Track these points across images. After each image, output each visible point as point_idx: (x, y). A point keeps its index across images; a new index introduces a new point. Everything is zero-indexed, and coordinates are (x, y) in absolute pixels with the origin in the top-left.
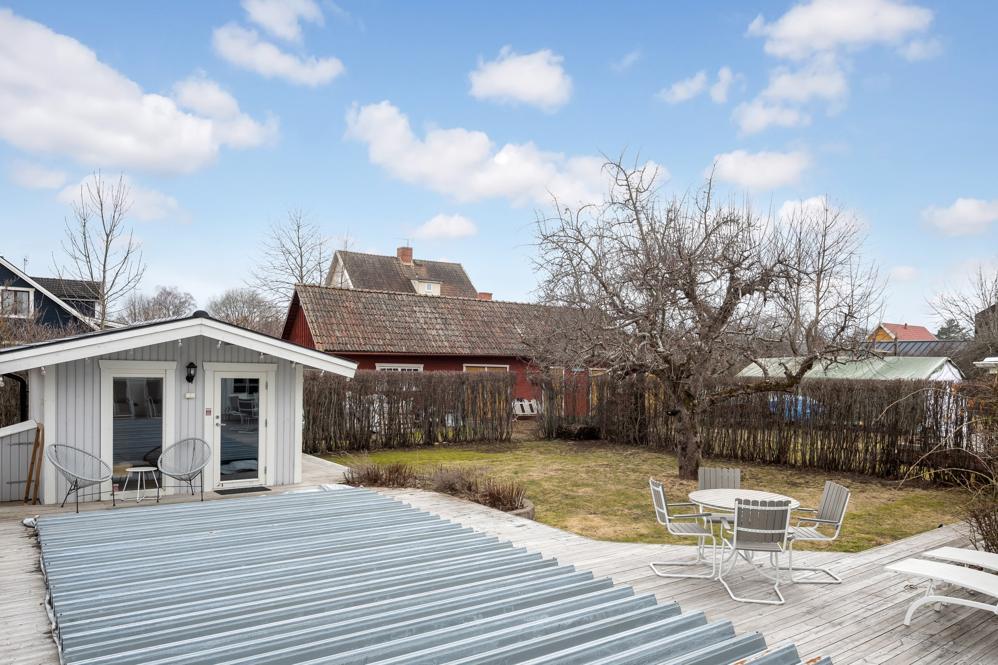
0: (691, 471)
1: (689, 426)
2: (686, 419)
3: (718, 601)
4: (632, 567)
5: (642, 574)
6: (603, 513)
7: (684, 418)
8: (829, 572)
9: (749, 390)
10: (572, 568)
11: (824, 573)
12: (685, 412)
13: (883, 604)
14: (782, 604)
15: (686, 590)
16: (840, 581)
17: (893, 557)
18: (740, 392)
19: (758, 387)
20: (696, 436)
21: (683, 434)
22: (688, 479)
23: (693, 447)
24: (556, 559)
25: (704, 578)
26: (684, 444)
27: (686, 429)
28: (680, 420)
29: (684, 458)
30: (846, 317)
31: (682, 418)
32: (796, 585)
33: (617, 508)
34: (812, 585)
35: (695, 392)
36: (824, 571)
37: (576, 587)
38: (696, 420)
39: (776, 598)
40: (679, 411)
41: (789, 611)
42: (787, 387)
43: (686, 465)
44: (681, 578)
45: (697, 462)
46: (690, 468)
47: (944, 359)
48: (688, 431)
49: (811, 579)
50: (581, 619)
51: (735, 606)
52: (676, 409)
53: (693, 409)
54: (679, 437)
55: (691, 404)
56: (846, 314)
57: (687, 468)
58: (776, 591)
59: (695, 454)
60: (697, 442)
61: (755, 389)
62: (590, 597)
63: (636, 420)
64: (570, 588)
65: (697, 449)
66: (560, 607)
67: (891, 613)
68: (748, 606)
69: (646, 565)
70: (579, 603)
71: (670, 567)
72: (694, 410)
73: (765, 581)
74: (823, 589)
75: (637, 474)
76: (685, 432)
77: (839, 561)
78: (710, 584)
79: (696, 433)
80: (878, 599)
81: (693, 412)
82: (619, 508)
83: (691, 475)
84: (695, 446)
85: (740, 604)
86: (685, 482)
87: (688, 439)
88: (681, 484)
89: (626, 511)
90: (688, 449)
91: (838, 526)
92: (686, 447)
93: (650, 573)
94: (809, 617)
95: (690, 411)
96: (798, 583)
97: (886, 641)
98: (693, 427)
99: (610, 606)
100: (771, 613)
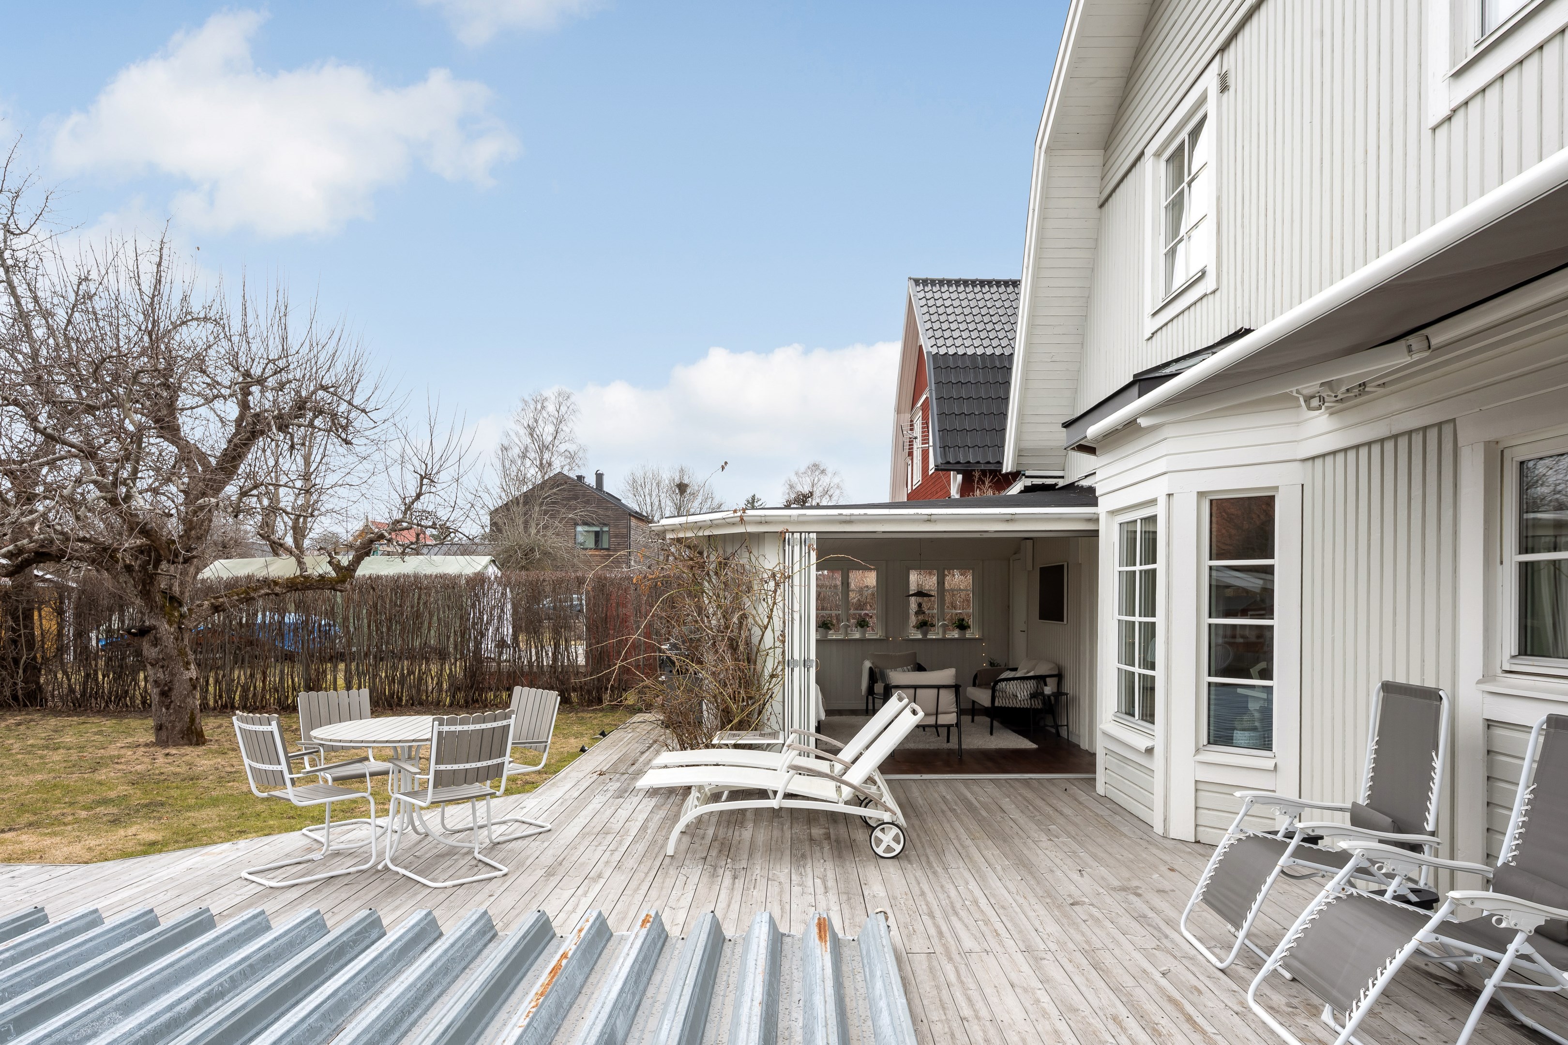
0: (181, 731)
1: (175, 653)
2: (169, 641)
3: (411, 897)
4: (207, 889)
5: (238, 893)
6: (30, 824)
7: (164, 638)
8: (524, 819)
9: (277, 588)
10: (95, 915)
11: (517, 824)
12: (165, 628)
13: (621, 841)
14: (505, 875)
15: (344, 896)
16: (549, 827)
17: (577, 787)
18: (262, 592)
19: (292, 583)
20: (188, 669)
21: (162, 667)
22: (176, 745)
23: (185, 689)
24: (42, 909)
25: (357, 872)
26: (166, 685)
27: (168, 657)
28: (156, 642)
29: (167, 709)
30: (422, 480)
31: (161, 639)
32: (499, 846)
33: (59, 811)
34: (519, 841)
35: (182, 593)
36: (517, 821)
37: (145, 942)
38: (186, 641)
39: (489, 868)
40: (154, 628)
41: (526, 881)
42: (337, 583)
43: (170, 722)
44: (316, 881)
45: (192, 713)
46: (179, 726)
47: (488, 558)
48: (173, 660)
49: (510, 834)
50: (207, 993)
51: (443, 896)
52: (147, 623)
53: (180, 623)
54: (155, 674)
55: (176, 614)
56: (421, 475)
57: (174, 727)
58: (480, 861)
59: (188, 700)
60: (191, 679)
61: (287, 587)
62: (196, 950)
63: (16, 661)
64: (132, 948)
65: (191, 691)
66: (140, 987)
67: (641, 847)
68: (461, 891)
69: (236, 877)
70: (176, 967)
71: (280, 871)
72: (183, 624)
73: (452, 852)
74: (537, 843)
75: (62, 751)
76: (166, 663)
77: (521, 806)
78: (374, 877)
79: (188, 663)
80: (610, 838)
81: (180, 628)
82: (65, 811)
83: (182, 738)
84: (188, 686)
85: (449, 892)
86: (173, 751)
87: (172, 674)
88: (167, 754)
89: (83, 814)
90: (174, 695)
91: (546, 746)
92: (170, 689)
93: (252, 889)
94: (554, 881)
95: (175, 626)
96: (499, 843)
97: (668, 880)
98: (182, 653)
99: (254, 952)
100: (502, 889)
